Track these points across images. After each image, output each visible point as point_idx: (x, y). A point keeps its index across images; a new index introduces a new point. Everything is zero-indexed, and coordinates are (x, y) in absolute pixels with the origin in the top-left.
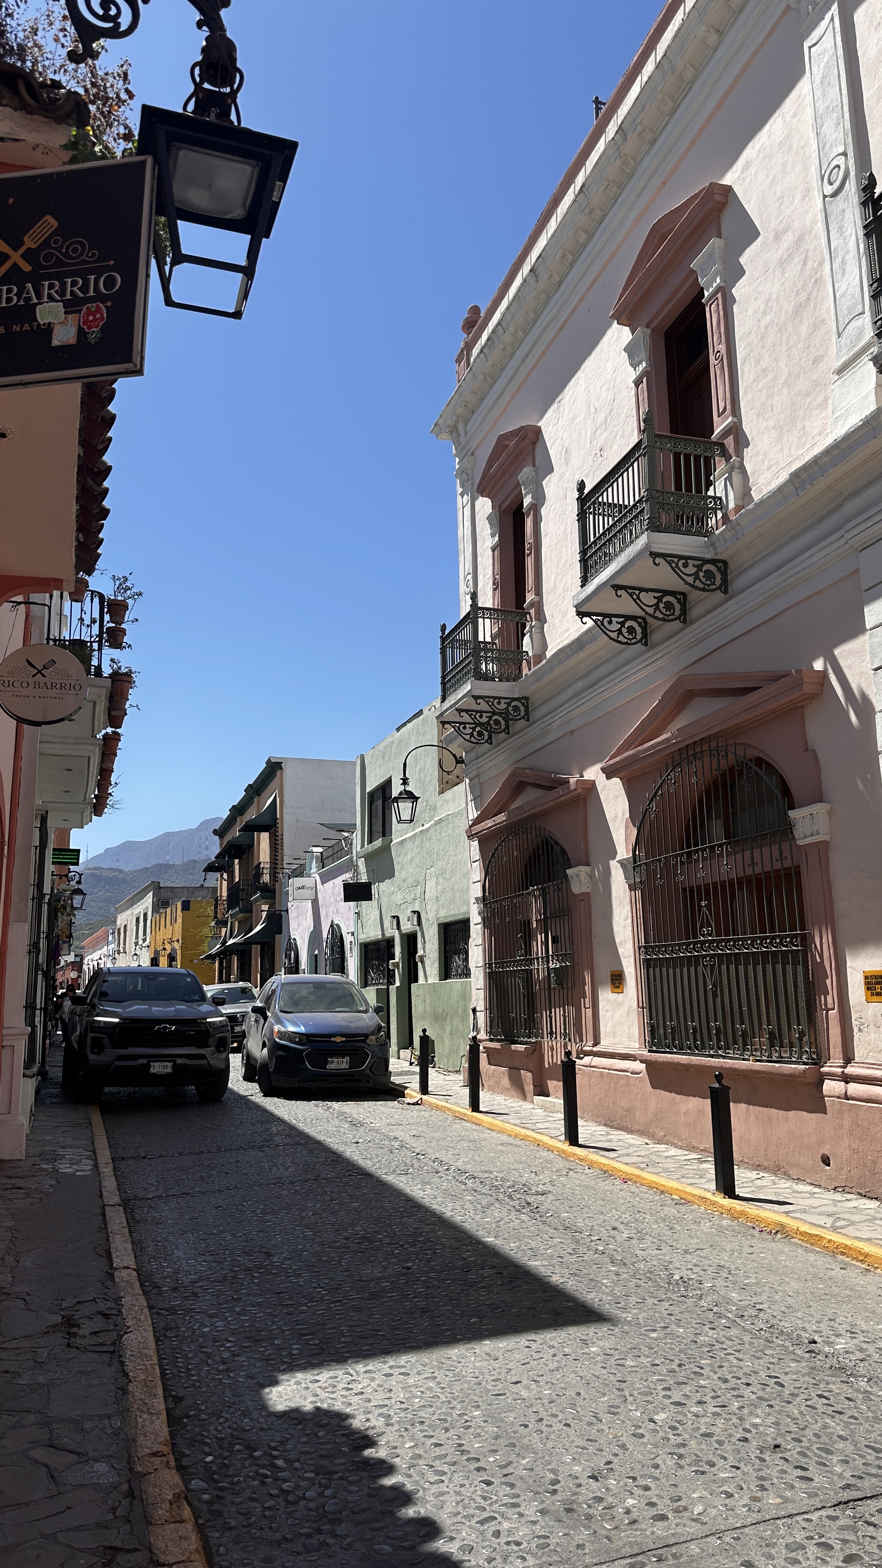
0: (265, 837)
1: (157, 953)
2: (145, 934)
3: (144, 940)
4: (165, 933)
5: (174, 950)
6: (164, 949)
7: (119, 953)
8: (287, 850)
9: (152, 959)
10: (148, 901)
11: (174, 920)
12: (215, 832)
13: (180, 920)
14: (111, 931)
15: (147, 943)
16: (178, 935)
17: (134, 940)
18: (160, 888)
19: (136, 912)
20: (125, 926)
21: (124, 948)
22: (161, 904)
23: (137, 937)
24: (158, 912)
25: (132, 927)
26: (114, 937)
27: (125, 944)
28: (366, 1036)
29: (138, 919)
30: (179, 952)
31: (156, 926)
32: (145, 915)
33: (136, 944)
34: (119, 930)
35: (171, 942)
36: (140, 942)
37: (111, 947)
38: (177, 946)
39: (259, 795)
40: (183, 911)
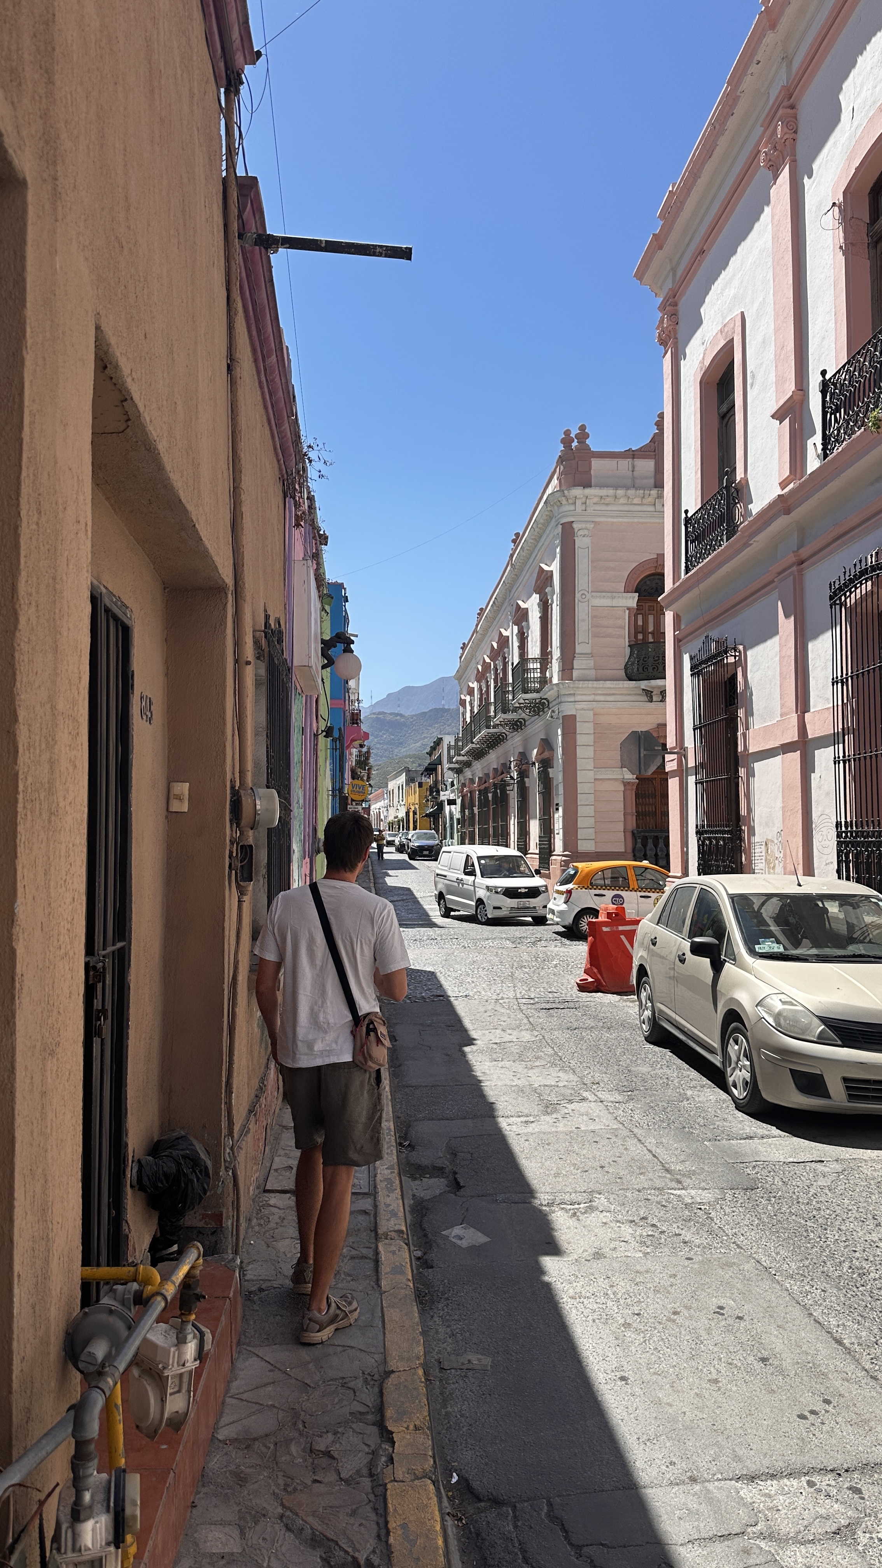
1: (408, 809)
2: (402, 797)
3: (403, 801)
4: (411, 799)
5: (415, 808)
6: (411, 808)
7: (390, 806)
9: (406, 812)
10: (403, 778)
11: (415, 792)
12: (427, 755)
13: (418, 793)
14: (385, 791)
15: (403, 803)
16: (417, 801)
17: (397, 800)
18: (409, 771)
19: (398, 783)
20: (393, 790)
21: (393, 804)
22: (409, 780)
23: (398, 798)
24: (409, 785)
25: (396, 791)
26: (387, 796)
27: (393, 801)
29: (399, 787)
30: (418, 810)
31: (408, 794)
32: (402, 785)
33: (399, 802)
34: (390, 792)
35: (414, 804)
37: (386, 801)
38: (417, 806)
40: (419, 787)
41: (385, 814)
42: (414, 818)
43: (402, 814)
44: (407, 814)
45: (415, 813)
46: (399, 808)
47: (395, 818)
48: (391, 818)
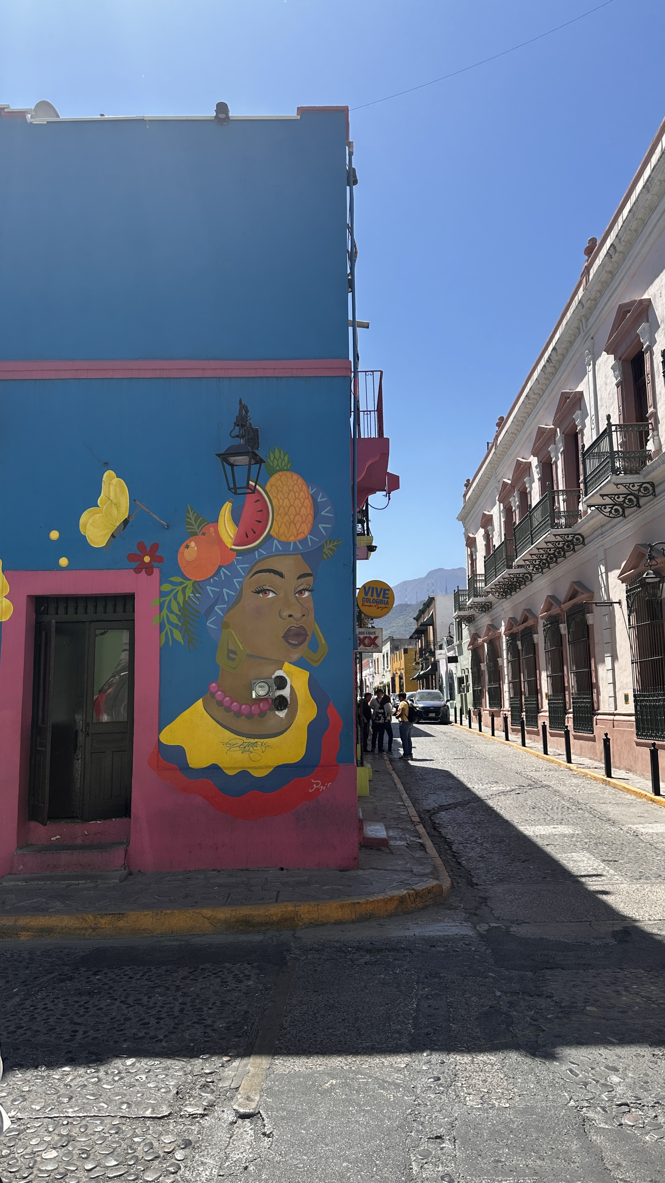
0: (431, 627)
1: (394, 675)
2: (388, 664)
3: (388, 667)
4: (397, 665)
5: (401, 673)
6: (397, 673)
7: (375, 673)
8: (438, 635)
9: (392, 678)
10: (388, 647)
11: (400, 658)
12: (414, 618)
13: (403, 658)
14: (371, 661)
15: (389, 669)
16: (403, 666)
17: (382, 667)
18: (393, 640)
19: (383, 652)
20: (378, 659)
21: (378, 671)
22: (395, 648)
23: (384, 665)
24: (393, 653)
25: (381, 660)
26: (372, 664)
27: (378, 669)
28: (440, 707)
29: (384, 656)
30: (404, 675)
31: (393, 660)
32: (387, 654)
33: (384, 669)
34: (375, 660)
35: (400, 669)
36: (386, 668)
37: (371, 669)
38: (403, 672)
39: (429, 607)
40: (404, 653)
41: (371, 680)
42: (400, 682)
43: (387, 680)
44: (393, 679)
45: (401, 678)
46: (385, 674)
47: (380, 683)
48: (376, 684)
